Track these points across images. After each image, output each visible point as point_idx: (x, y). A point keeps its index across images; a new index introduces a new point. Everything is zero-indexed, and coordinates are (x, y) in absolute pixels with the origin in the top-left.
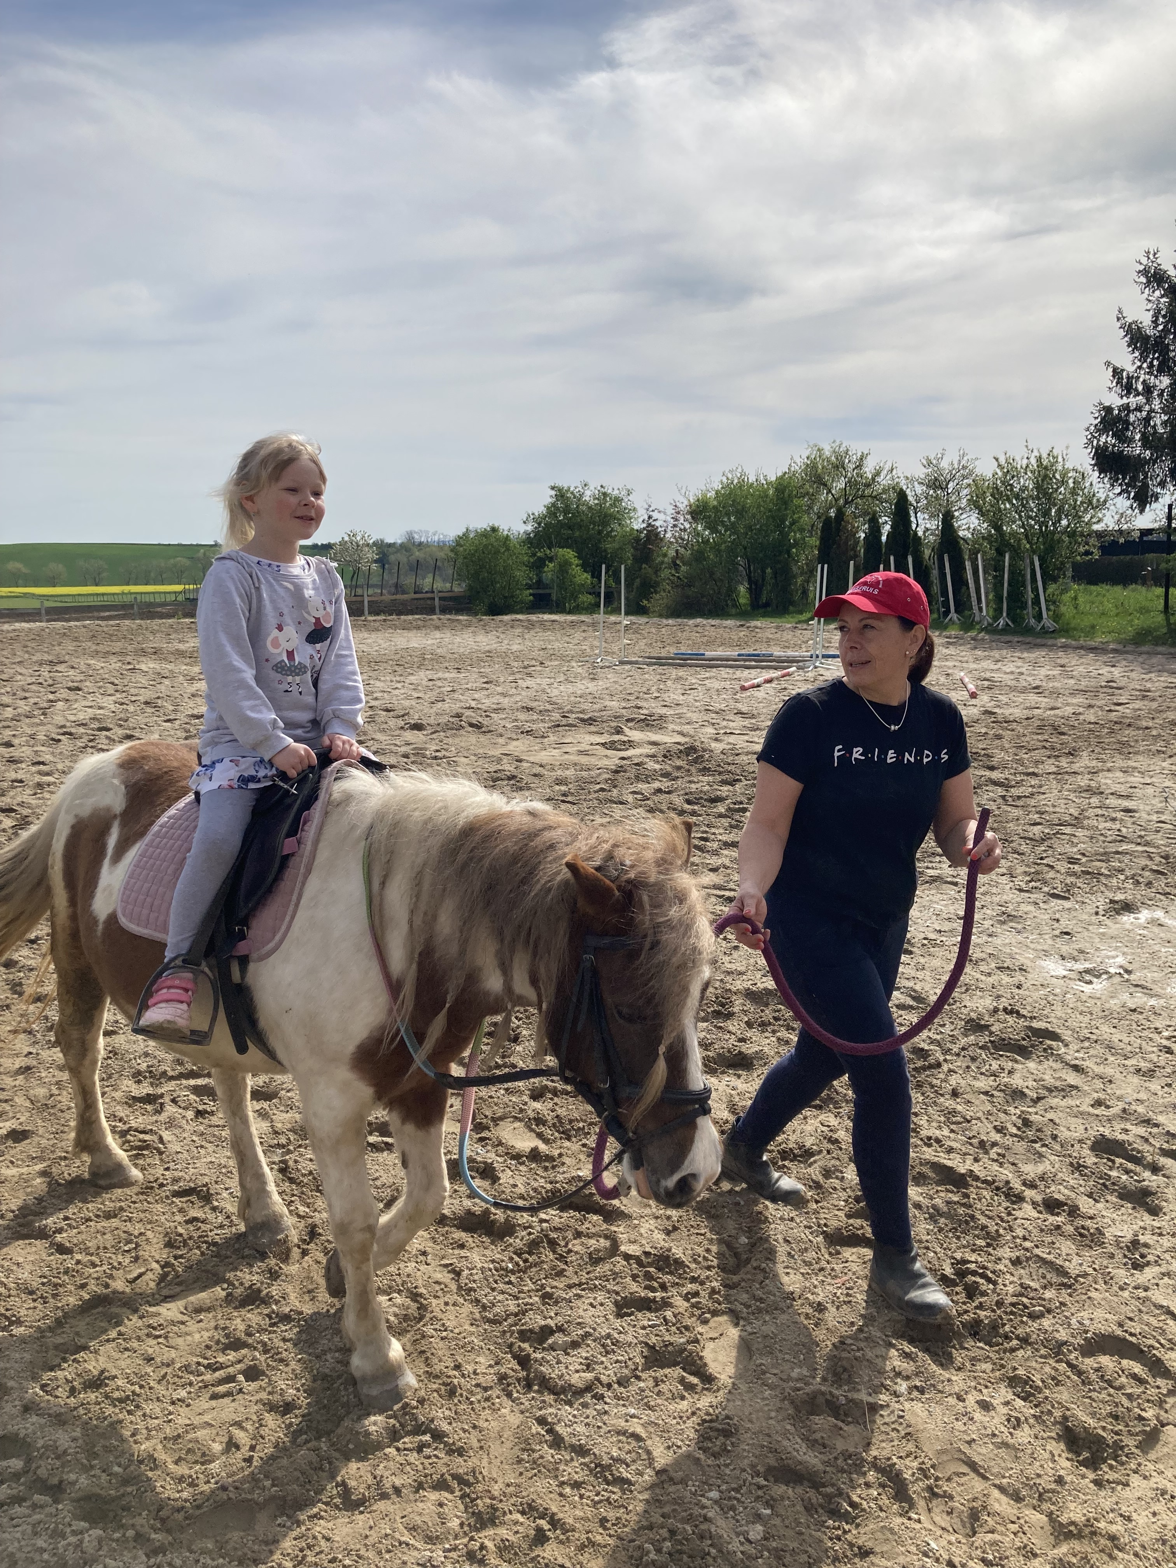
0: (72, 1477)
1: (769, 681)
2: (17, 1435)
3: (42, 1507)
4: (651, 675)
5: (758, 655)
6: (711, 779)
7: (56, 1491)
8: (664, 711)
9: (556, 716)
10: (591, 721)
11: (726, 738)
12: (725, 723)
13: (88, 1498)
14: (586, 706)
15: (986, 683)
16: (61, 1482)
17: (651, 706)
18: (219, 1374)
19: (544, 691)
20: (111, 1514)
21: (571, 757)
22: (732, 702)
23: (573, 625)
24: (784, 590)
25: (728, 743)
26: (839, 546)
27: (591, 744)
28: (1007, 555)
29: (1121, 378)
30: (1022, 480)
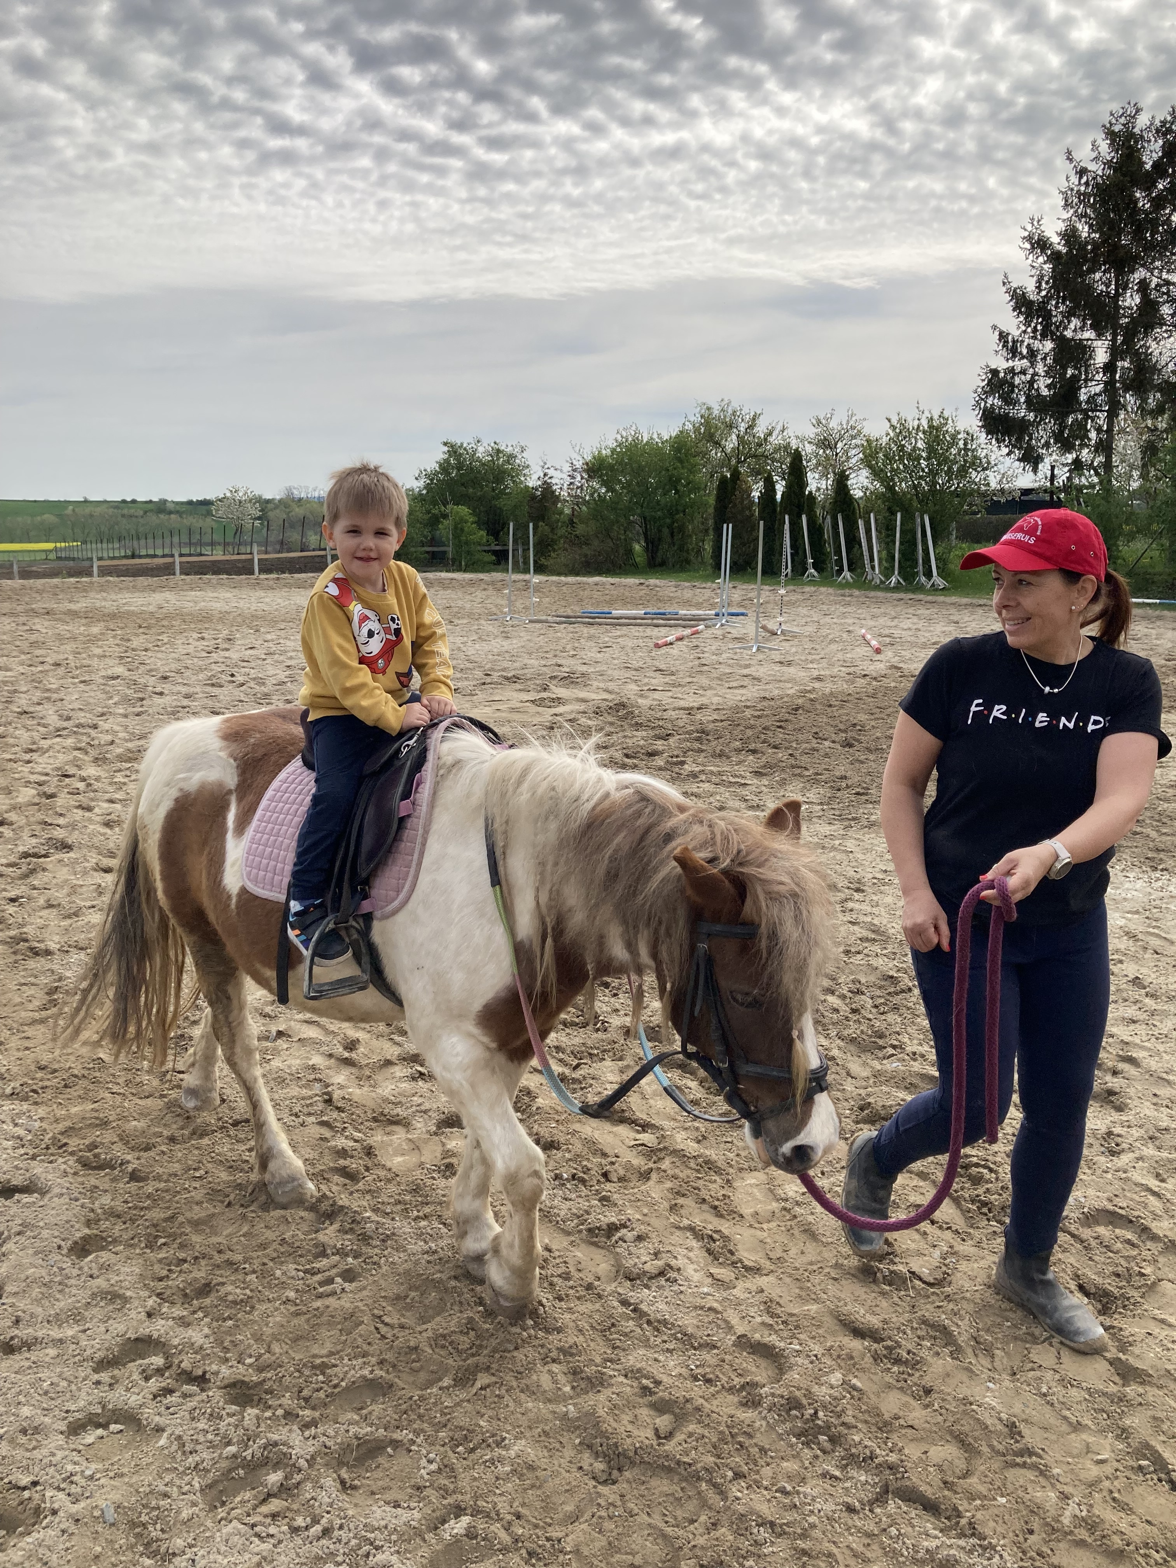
0: (214, 1367)
1: (680, 639)
2: (150, 1337)
3: (191, 1396)
4: (563, 632)
5: (664, 614)
6: (644, 733)
7: (202, 1380)
8: (584, 669)
9: (479, 674)
10: (515, 679)
11: (650, 694)
12: (646, 680)
13: (233, 1385)
14: (506, 664)
15: (888, 640)
16: (205, 1373)
17: (569, 664)
18: (318, 1277)
19: (459, 649)
20: (256, 1398)
21: (504, 715)
22: (648, 660)
23: (472, 583)
24: (681, 549)
25: (653, 699)
26: (734, 506)
27: (521, 701)
28: (899, 515)
29: (1007, 342)
30: (913, 441)
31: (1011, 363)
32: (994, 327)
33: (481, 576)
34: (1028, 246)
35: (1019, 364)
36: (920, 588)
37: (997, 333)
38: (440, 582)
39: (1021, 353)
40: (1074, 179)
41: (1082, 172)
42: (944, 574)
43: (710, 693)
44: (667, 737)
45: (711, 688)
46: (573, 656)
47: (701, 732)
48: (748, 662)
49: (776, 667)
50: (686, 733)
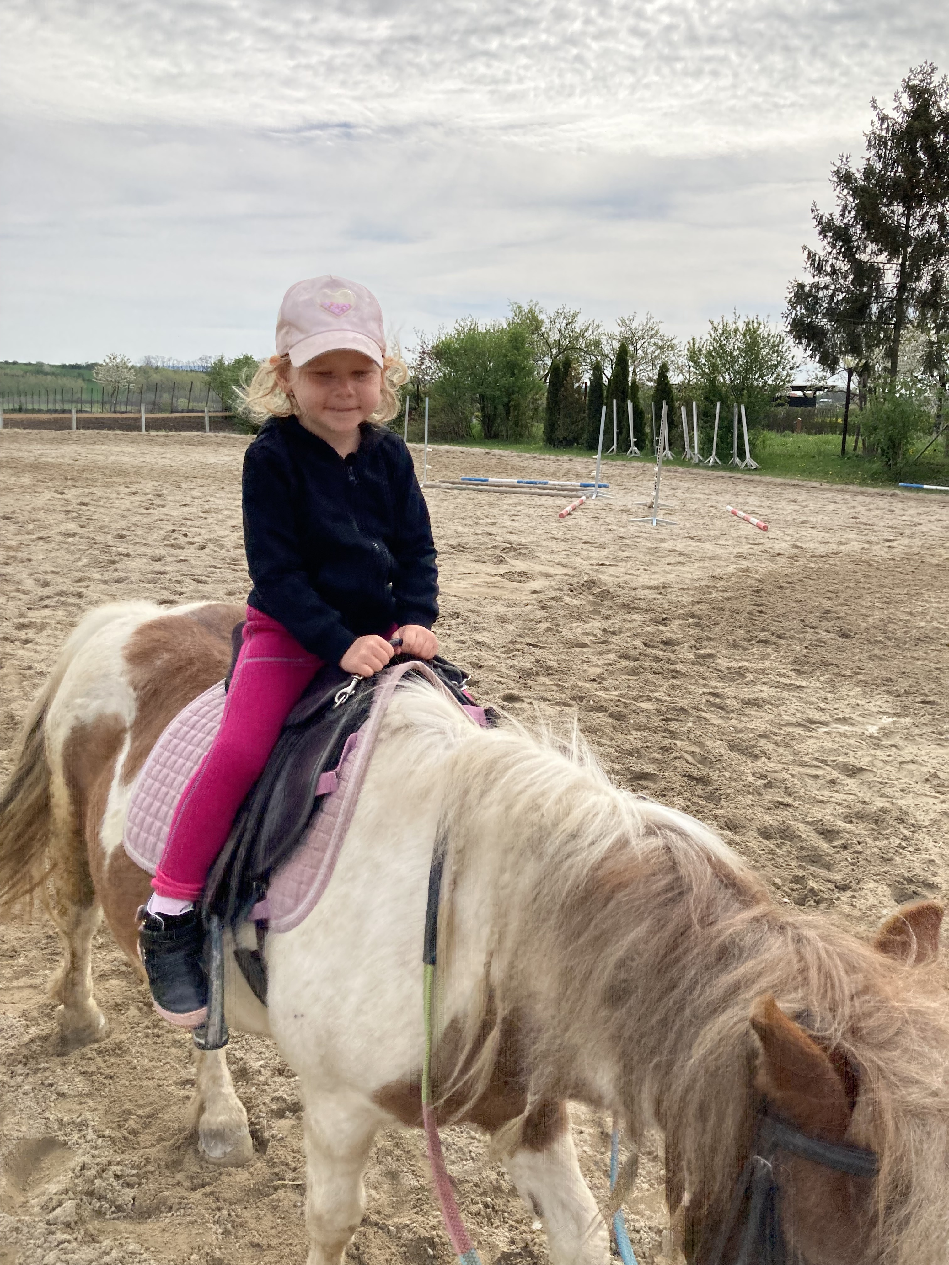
1: (574, 509)
5: (535, 483)
24: (516, 424)
25: (611, 575)
26: (566, 390)
27: (491, 575)
28: (718, 404)
29: (814, 260)
30: (732, 341)
32: (804, 248)
36: (734, 468)
37: (806, 253)
39: (825, 271)
40: (877, 124)
41: (883, 119)
42: (754, 456)
43: (657, 569)
44: (664, 621)
45: (652, 564)
46: (493, 524)
47: (693, 616)
48: (660, 536)
49: (690, 542)
50: (680, 617)
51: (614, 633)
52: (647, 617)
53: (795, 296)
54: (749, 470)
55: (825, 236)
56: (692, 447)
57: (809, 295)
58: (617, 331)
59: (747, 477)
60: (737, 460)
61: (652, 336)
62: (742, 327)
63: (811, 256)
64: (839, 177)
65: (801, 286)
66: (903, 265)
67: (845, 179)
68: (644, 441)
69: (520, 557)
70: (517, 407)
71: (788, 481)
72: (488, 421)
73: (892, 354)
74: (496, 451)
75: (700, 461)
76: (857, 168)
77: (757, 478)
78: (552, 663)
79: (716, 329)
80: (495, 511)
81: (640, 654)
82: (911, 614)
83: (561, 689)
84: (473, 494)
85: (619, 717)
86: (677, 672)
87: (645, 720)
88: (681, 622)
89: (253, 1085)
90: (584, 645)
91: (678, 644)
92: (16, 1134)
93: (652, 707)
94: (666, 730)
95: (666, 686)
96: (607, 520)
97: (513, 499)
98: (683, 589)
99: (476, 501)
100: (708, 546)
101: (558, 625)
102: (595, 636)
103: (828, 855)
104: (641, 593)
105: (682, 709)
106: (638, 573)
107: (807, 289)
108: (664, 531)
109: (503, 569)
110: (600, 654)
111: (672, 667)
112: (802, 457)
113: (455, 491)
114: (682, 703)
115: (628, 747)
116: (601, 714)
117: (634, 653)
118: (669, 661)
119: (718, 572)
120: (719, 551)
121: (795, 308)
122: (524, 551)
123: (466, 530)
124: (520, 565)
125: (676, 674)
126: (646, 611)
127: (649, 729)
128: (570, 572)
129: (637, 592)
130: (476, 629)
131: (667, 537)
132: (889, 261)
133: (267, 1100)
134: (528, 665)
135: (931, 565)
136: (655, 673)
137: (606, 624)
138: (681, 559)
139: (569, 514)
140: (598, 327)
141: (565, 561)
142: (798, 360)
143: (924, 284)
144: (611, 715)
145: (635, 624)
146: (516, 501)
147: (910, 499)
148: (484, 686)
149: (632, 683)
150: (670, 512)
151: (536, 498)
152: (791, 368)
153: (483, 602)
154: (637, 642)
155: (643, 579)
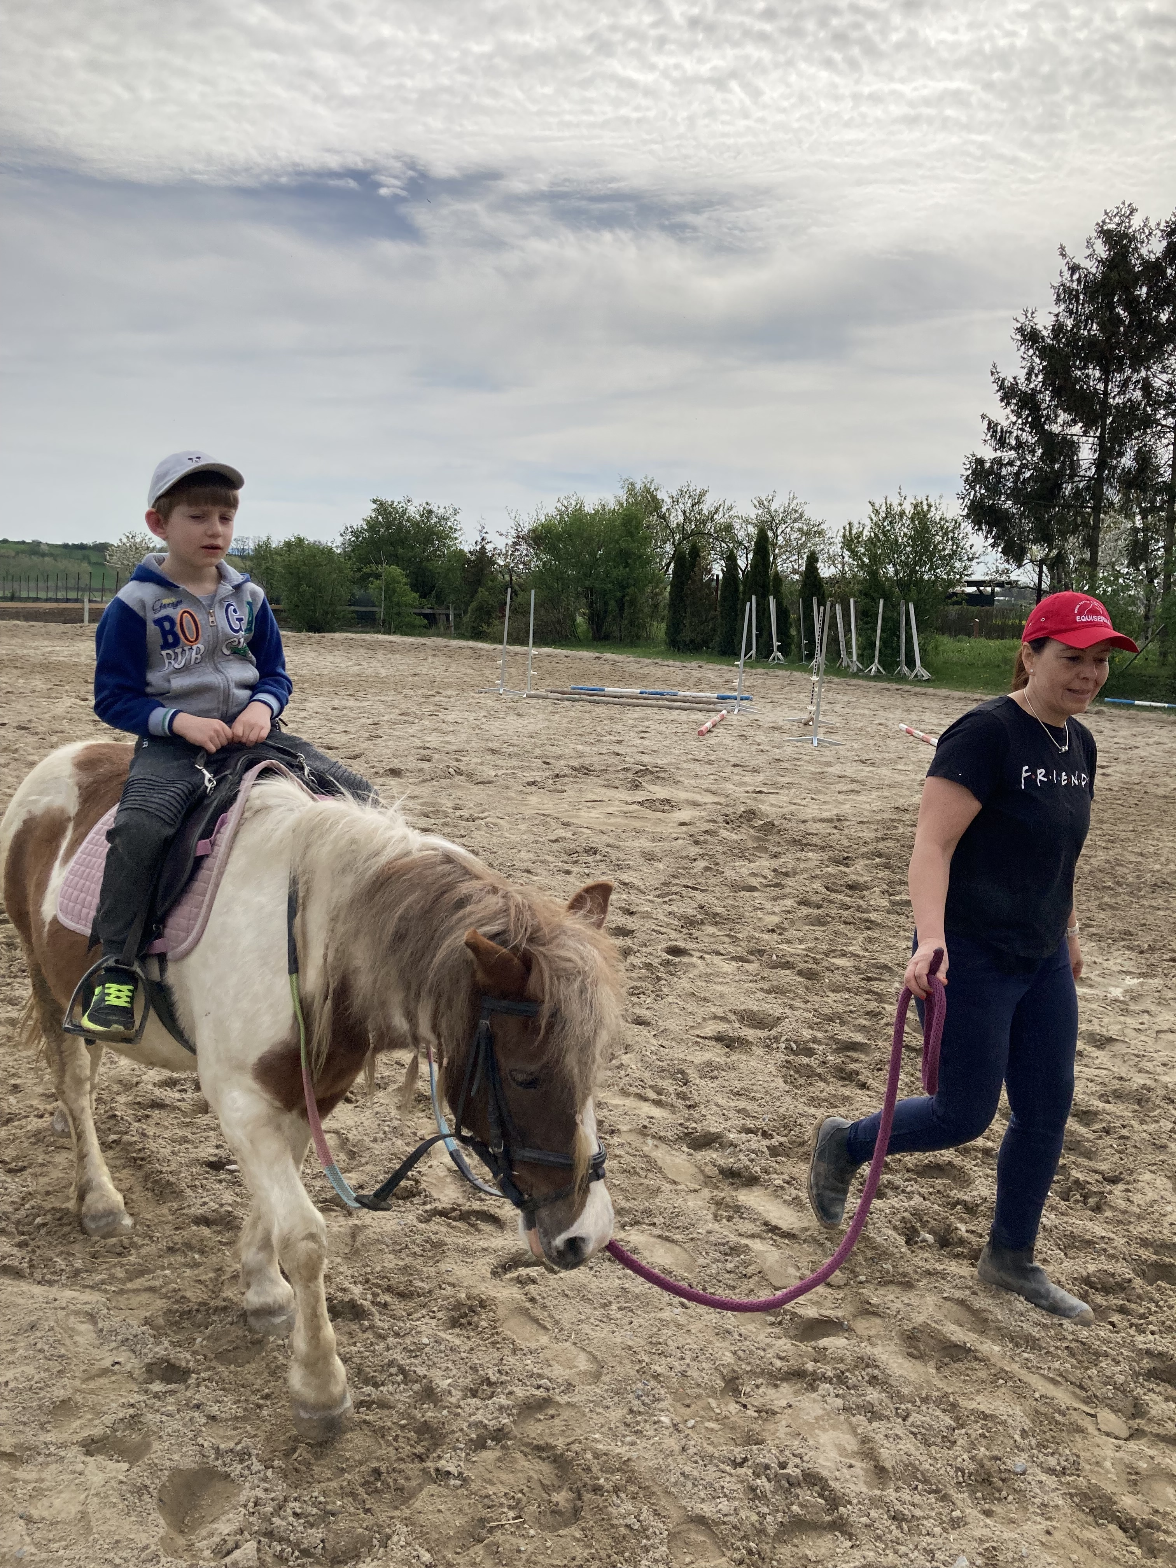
1: (715, 726)
4: (576, 711)
8: (650, 760)
9: (537, 762)
10: (586, 771)
11: (762, 797)
12: (737, 778)
14: (555, 750)
17: (627, 753)
21: (624, 821)
22: (708, 751)
23: (416, 648)
24: (632, 623)
25: (772, 805)
26: (694, 582)
27: (627, 803)
28: (882, 602)
29: (996, 432)
30: (897, 526)
31: (999, 454)
32: (983, 417)
33: (422, 640)
34: (1019, 337)
35: (1008, 455)
36: (901, 679)
37: (986, 422)
38: (381, 644)
39: (1009, 444)
40: (1067, 274)
41: (1074, 269)
42: (925, 665)
43: (827, 798)
44: (846, 861)
45: (819, 792)
46: (619, 742)
47: (880, 856)
48: (823, 759)
49: (861, 766)
50: (863, 856)
51: (786, 874)
52: (825, 856)
53: (973, 473)
54: (920, 681)
55: (1008, 404)
56: (849, 654)
57: (990, 471)
58: (753, 513)
59: (918, 689)
60: (905, 669)
61: (795, 520)
62: (909, 509)
63: (992, 426)
64: (1023, 335)
65: (980, 462)
66: (1101, 438)
67: (1030, 337)
68: (789, 645)
69: (659, 782)
70: (633, 603)
71: (969, 695)
72: (596, 619)
73: (1092, 543)
74: (608, 656)
75: (859, 670)
76: (1044, 323)
77: (931, 690)
78: (719, 910)
79: (877, 512)
80: (619, 727)
81: (824, 899)
82: (1141, 855)
83: (735, 940)
84: (589, 707)
85: (810, 975)
86: (871, 922)
87: (842, 979)
88: (867, 862)
89: (444, 1408)
90: (752, 889)
91: (867, 888)
92: (168, 1464)
93: (848, 964)
94: (870, 992)
95: (861, 939)
96: (757, 739)
97: (638, 713)
98: (862, 822)
99: (594, 714)
100: (885, 771)
101: (717, 864)
102: (765, 877)
103: (1088, 1140)
104: (813, 827)
105: (885, 967)
106: (804, 802)
107: (987, 465)
108: (828, 753)
109: (640, 796)
110: (775, 899)
111: (865, 915)
112: (984, 666)
113: (567, 703)
114: (884, 959)
115: (827, 1011)
116: (788, 972)
117: (815, 898)
118: (859, 908)
119: (900, 802)
120: (899, 778)
121: (973, 488)
122: (662, 775)
123: (588, 749)
124: (660, 792)
125: (871, 925)
126: (823, 848)
127: (849, 990)
128: (722, 800)
129: (808, 825)
130: (620, 867)
131: (832, 760)
132: (1085, 433)
133: (465, 1426)
134: (690, 912)
135: (1157, 796)
136: (846, 923)
137: (776, 863)
138: (854, 786)
139: (710, 731)
140: (730, 508)
141: (714, 788)
142: (978, 549)
143: (1127, 461)
144: (800, 973)
145: (811, 864)
146: (642, 715)
147: (1120, 717)
148: (641, 936)
149: (818, 934)
150: (831, 731)
151: (666, 712)
152: (970, 560)
153: (623, 835)
154: (817, 885)
155: (812, 811)
